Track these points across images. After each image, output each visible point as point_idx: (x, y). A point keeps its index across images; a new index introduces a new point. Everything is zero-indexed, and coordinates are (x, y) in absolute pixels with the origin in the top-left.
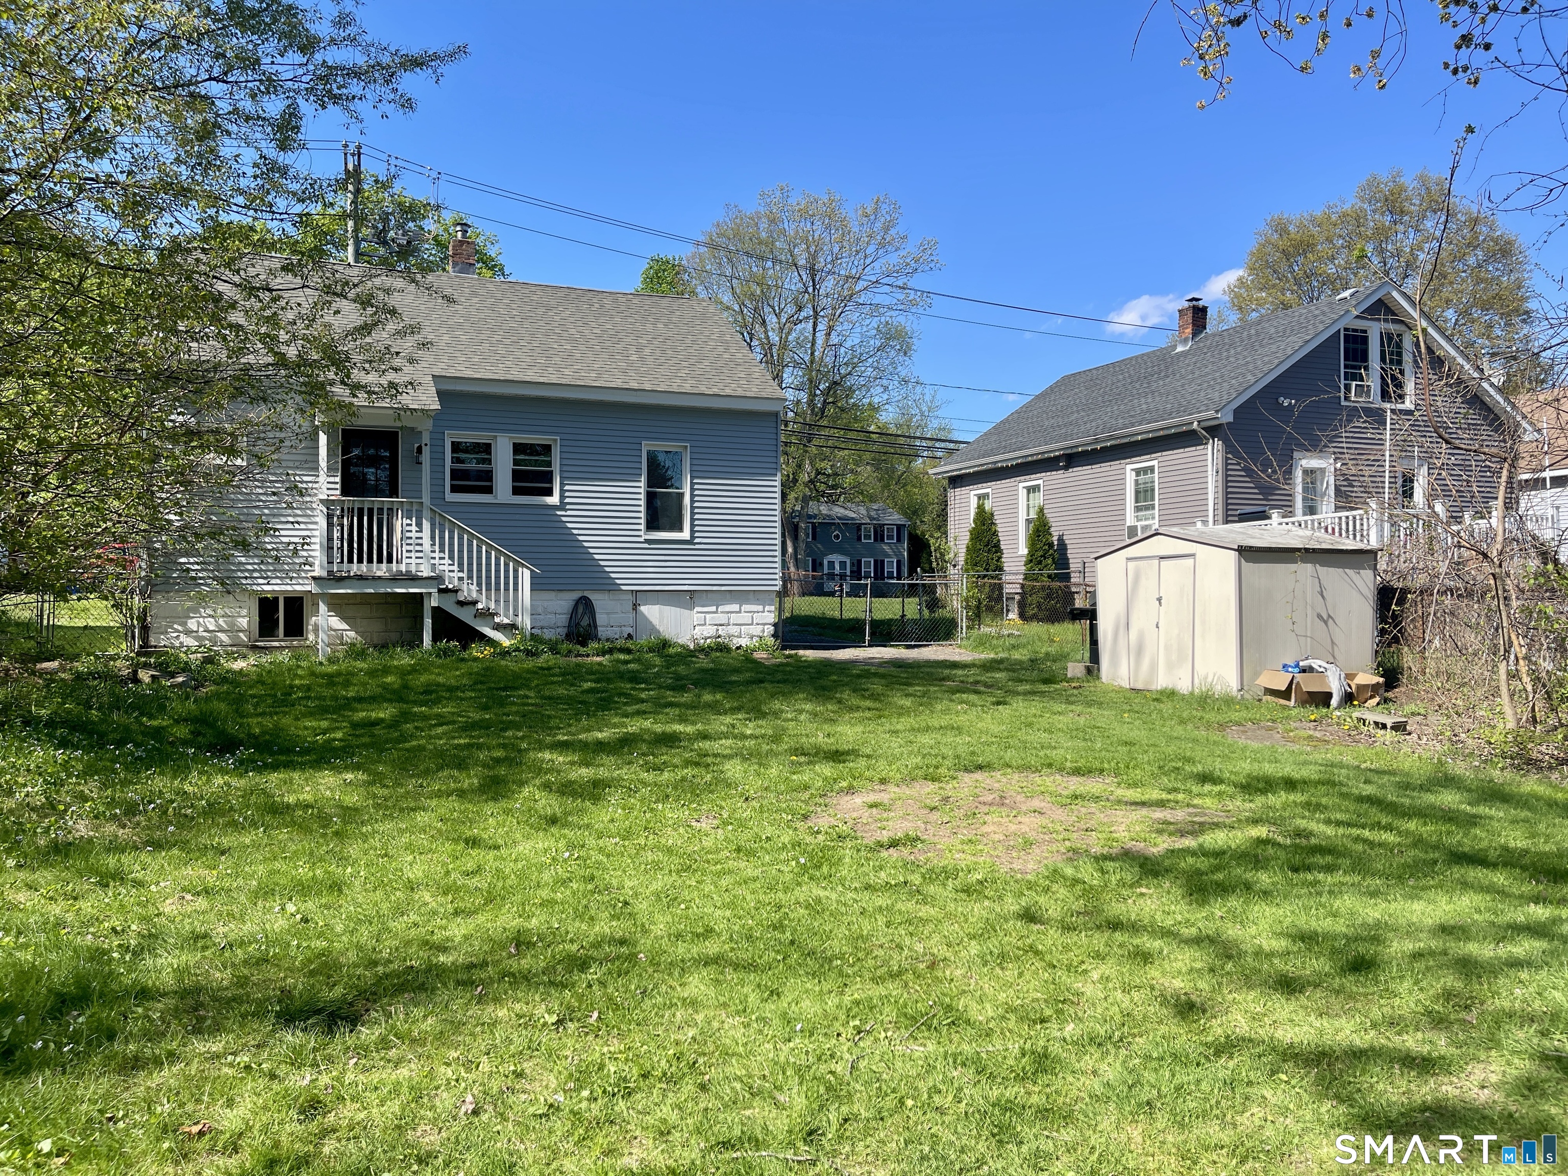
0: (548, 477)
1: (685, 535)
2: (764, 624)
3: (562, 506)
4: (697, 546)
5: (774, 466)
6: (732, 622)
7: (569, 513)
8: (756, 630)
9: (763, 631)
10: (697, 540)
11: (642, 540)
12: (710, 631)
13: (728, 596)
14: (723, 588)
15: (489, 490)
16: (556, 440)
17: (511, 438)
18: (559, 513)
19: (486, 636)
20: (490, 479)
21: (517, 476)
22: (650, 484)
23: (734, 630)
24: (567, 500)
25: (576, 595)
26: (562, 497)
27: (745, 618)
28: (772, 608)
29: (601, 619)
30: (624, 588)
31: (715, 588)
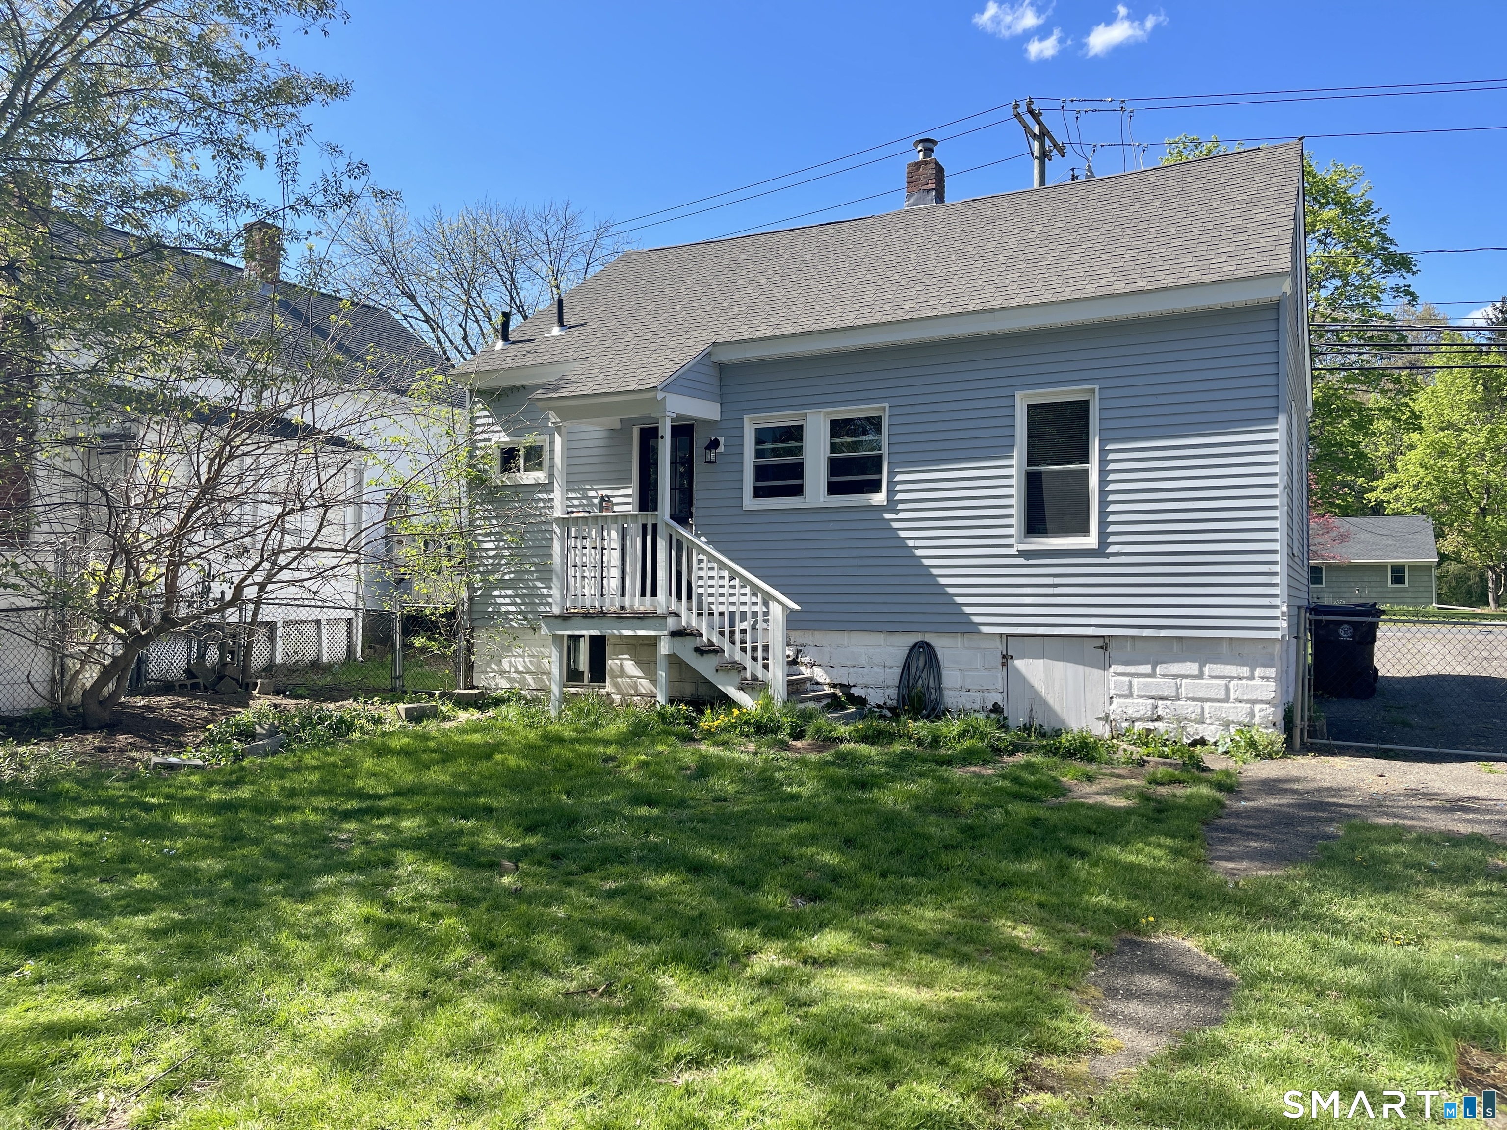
0: (875, 464)
1: (1091, 541)
2: (1255, 702)
3: (892, 505)
4: (1112, 560)
5: (1272, 402)
6: (1183, 693)
7: (902, 515)
8: (1237, 712)
9: (1252, 714)
10: (1112, 549)
11: (1013, 551)
12: (1139, 707)
13: (1176, 647)
14: (1163, 633)
15: (798, 491)
16: (884, 408)
17: (828, 413)
18: (888, 516)
19: (728, 697)
20: (800, 476)
21: (835, 466)
22: (1031, 462)
23: (1189, 709)
24: (899, 497)
25: (913, 639)
26: (891, 492)
27: (1216, 688)
28: (1272, 672)
29: (951, 677)
30: (985, 629)
31: (1146, 633)
